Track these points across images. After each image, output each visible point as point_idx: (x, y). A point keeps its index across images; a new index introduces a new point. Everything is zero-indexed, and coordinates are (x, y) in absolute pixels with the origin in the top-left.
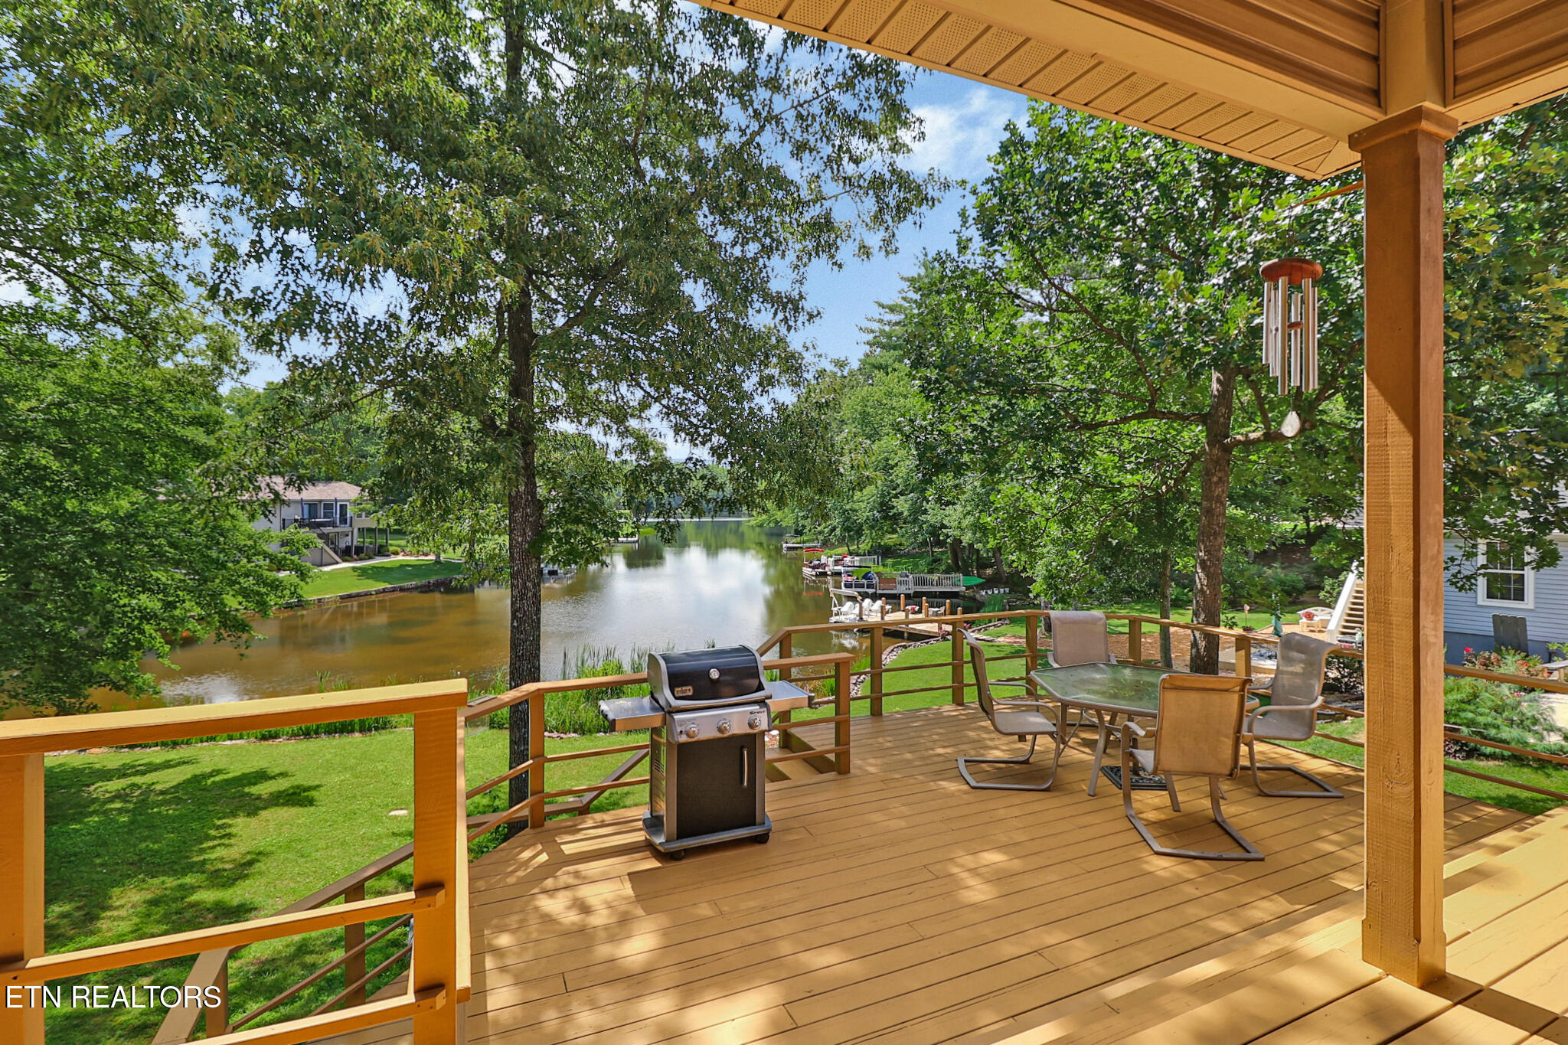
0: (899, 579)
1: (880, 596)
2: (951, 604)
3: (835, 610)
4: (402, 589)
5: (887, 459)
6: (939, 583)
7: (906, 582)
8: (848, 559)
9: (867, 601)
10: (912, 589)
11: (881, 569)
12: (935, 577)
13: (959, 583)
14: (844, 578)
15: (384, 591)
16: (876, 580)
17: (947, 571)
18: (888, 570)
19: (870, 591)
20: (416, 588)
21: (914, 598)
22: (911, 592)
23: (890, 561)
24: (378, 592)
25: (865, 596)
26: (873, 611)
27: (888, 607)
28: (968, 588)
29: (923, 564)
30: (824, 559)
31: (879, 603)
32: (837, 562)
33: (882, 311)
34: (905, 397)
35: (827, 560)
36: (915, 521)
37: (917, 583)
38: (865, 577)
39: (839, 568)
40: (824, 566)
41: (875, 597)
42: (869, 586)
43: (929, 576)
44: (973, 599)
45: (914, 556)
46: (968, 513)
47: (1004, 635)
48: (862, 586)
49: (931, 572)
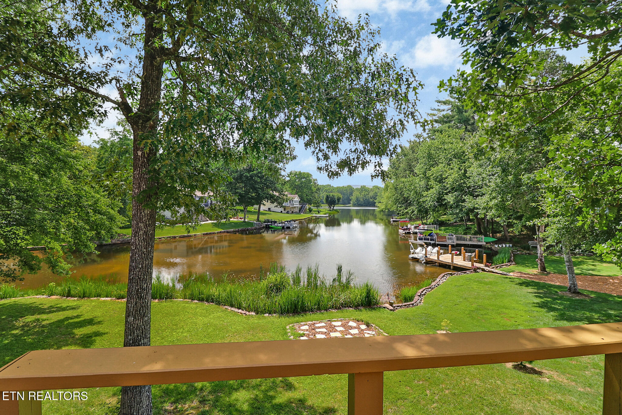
0: (447, 237)
1: (438, 245)
2: (479, 252)
3: (412, 251)
4: (228, 232)
5: (441, 175)
6: (470, 240)
7: (451, 239)
8: (422, 226)
9: (430, 248)
10: (455, 242)
11: (438, 231)
12: (468, 237)
13: (483, 240)
14: (419, 235)
15: (221, 232)
16: (435, 237)
17: (475, 233)
18: (442, 232)
19: (432, 242)
20: (233, 232)
21: (457, 247)
22: (455, 244)
23: (443, 228)
24: (218, 233)
25: (428, 245)
26: (433, 253)
27: (441, 251)
28: (487, 243)
29: (461, 230)
30: (409, 226)
31: (436, 249)
32: (415, 227)
33: (439, 104)
34: (452, 143)
35: (411, 226)
36: (457, 206)
37: (458, 239)
38: (429, 235)
39: (417, 231)
40: (409, 229)
41: (434, 246)
42: (431, 240)
43: (465, 236)
44: (491, 249)
45: (456, 226)
46: (494, 198)
47: (513, 271)
48: (428, 239)
49: (465, 234)
